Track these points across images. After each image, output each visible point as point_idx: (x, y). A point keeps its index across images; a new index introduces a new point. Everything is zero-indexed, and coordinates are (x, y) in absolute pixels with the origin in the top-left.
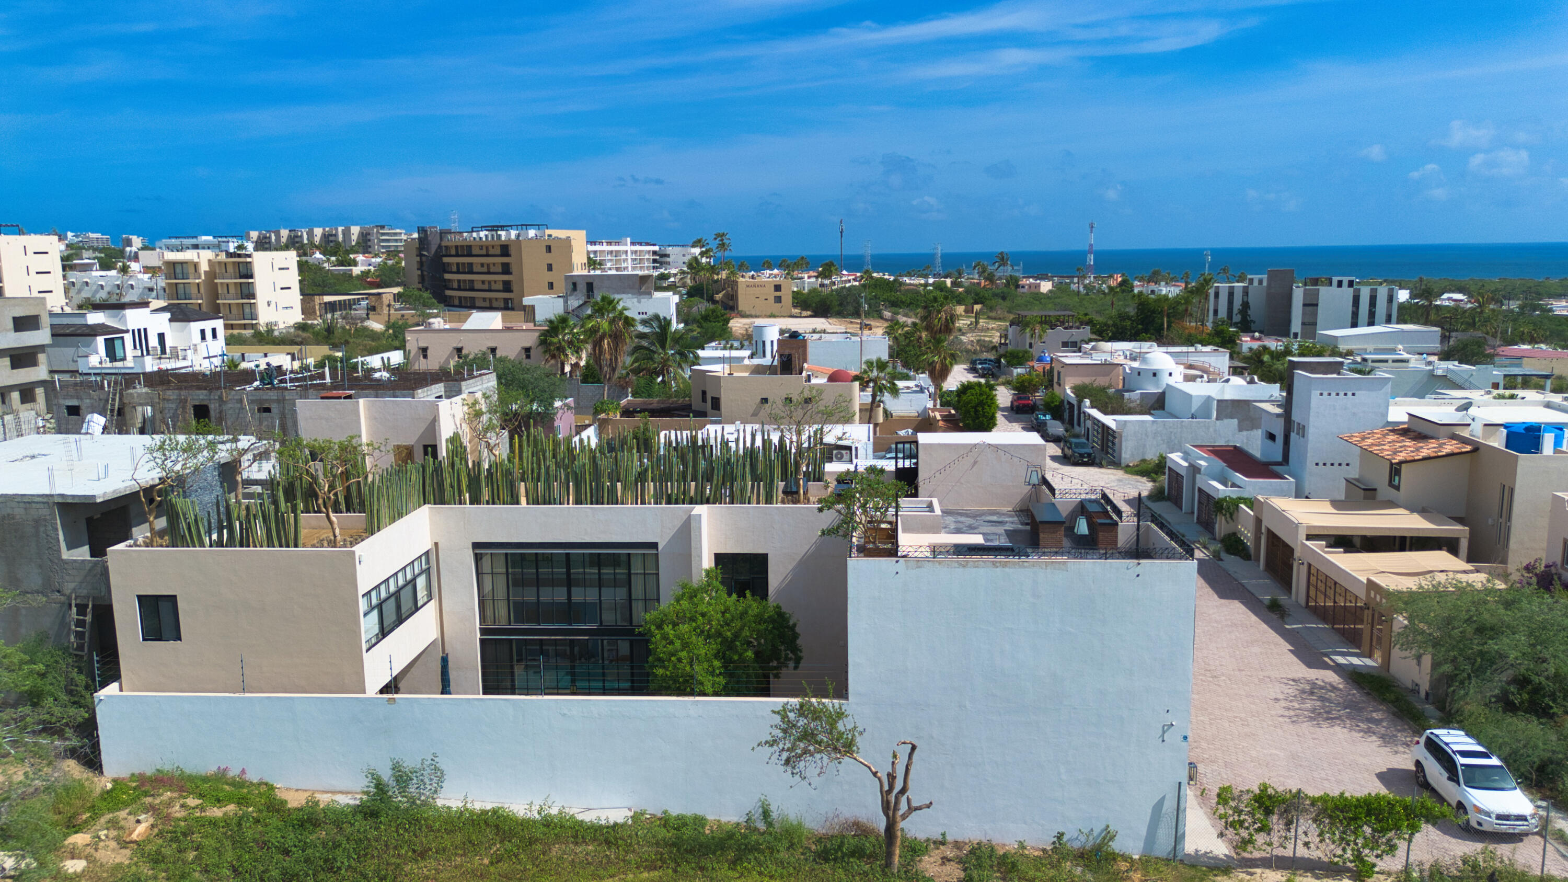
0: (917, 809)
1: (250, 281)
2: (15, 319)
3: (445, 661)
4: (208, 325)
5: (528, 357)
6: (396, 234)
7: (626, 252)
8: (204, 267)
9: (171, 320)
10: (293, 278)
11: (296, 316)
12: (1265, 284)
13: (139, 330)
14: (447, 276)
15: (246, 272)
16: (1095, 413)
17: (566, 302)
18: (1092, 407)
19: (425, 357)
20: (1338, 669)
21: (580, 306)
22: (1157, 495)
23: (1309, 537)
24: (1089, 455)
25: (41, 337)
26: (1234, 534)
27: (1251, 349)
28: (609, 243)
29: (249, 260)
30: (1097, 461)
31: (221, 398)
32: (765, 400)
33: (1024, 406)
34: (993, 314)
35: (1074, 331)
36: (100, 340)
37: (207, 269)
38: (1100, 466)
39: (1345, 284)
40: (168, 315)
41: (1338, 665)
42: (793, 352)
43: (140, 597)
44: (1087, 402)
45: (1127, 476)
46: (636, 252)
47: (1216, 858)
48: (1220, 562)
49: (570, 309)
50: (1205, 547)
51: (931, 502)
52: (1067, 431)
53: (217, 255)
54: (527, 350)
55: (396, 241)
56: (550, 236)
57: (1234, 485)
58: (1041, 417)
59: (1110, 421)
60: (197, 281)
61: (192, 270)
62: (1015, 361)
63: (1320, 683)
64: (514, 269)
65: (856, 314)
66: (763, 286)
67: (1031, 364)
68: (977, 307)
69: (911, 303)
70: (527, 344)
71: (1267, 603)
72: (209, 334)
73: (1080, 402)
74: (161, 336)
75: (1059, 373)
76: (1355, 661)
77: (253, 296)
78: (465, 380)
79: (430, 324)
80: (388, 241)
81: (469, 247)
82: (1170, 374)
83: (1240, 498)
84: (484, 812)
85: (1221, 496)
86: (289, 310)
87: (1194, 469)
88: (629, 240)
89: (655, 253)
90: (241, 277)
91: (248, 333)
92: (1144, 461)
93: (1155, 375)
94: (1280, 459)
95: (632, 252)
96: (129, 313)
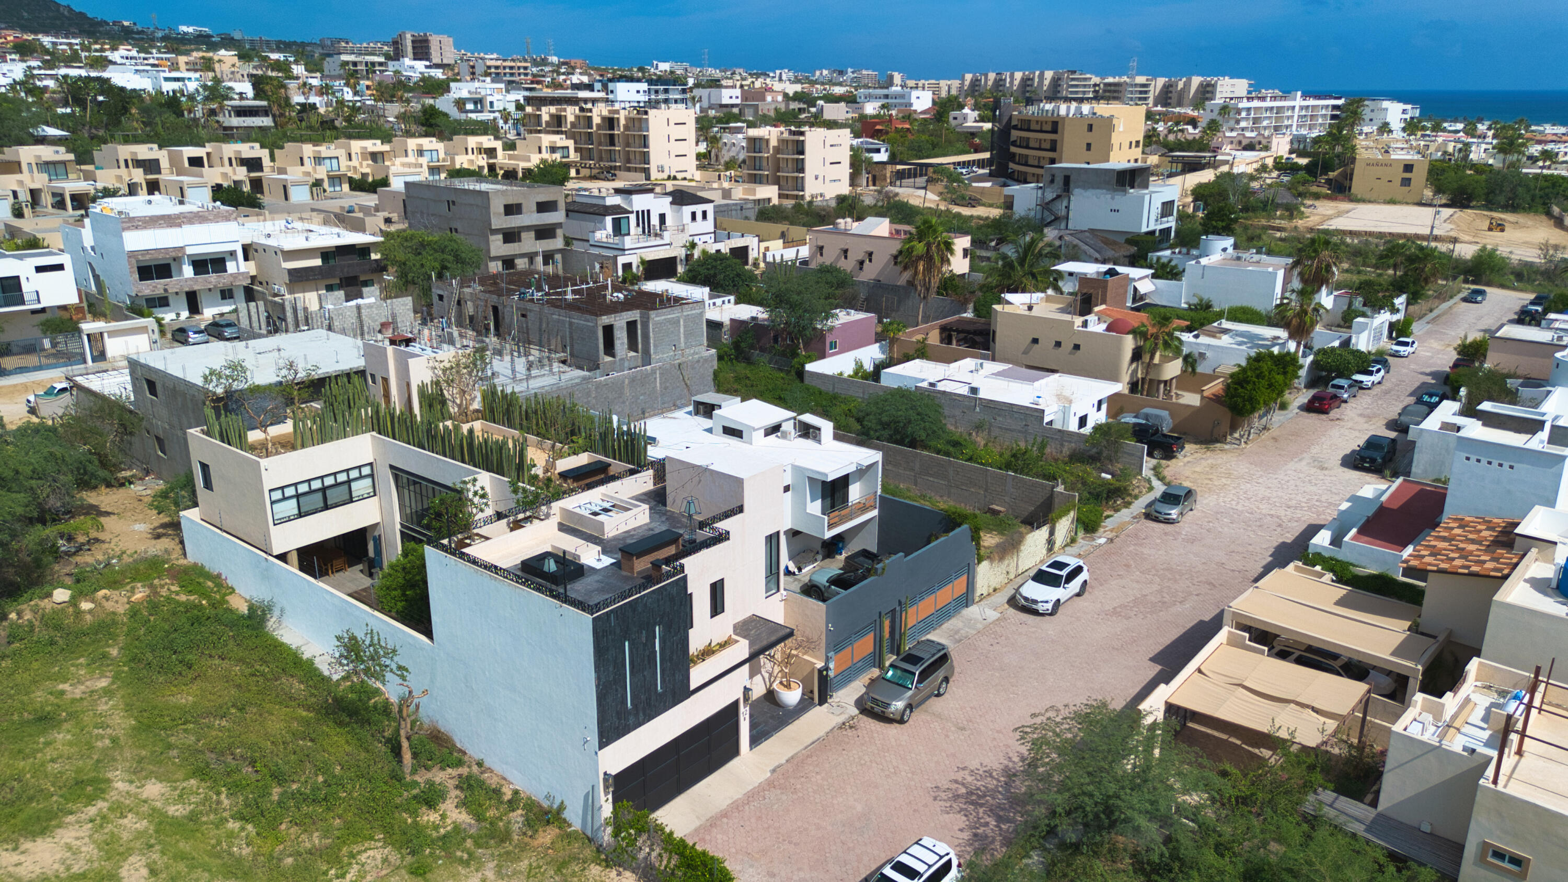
1: (802, 156)
2: (539, 204)
3: (376, 538)
6: (1085, 79)
7: (1294, 107)
8: (773, 143)
9: (671, 203)
11: (842, 188)
13: (643, 211)
14: (1012, 149)
15: (801, 149)
19: (822, 254)
25: (557, 217)
29: (802, 138)
31: (503, 303)
36: (609, 220)
37: (775, 144)
42: (1093, 291)
43: (199, 462)
44: (1463, 392)
46: (1308, 107)
53: (782, 132)
54: (895, 258)
56: (1094, 114)
60: (767, 155)
64: (1059, 144)
66: (1389, 164)
72: (699, 216)
74: (662, 217)
77: (802, 170)
81: (1029, 122)
86: (837, 183)
88: (1299, 93)
89: (1335, 107)
90: (796, 153)
91: (789, 203)
95: (1301, 108)
96: (636, 198)
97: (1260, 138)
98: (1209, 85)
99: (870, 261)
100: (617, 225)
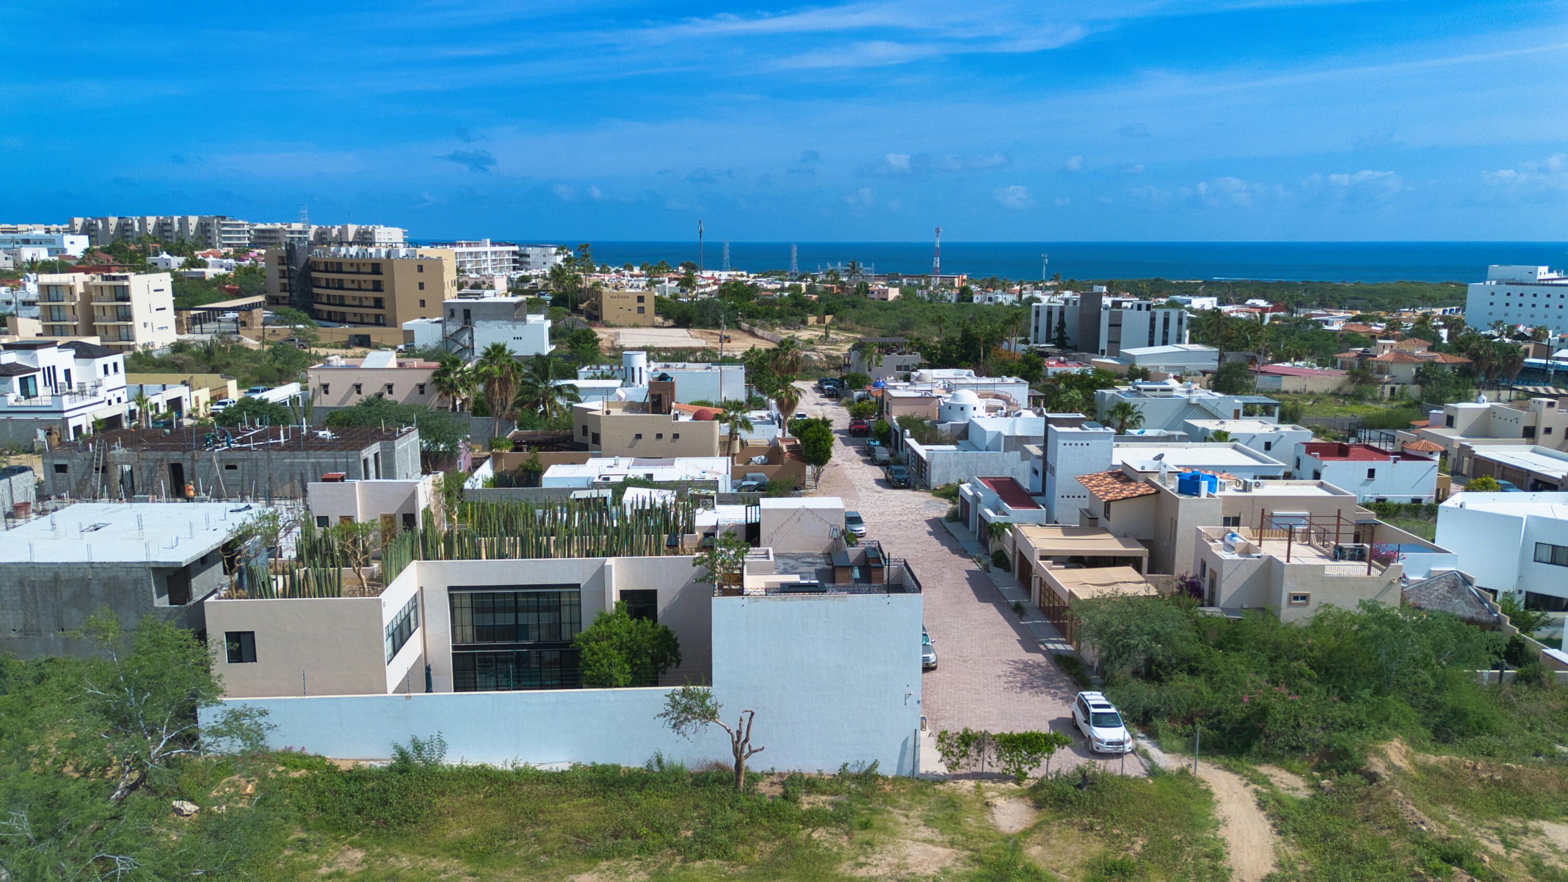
0: (756, 751)
1: (128, 303)
3: (428, 669)
4: (109, 360)
5: (422, 392)
6: (238, 225)
7: (486, 253)
8: (79, 289)
9: (75, 357)
10: (167, 299)
11: (171, 336)
12: (1078, 304)
13: (49, 368)
14: (316, 290)
15: (123, 295)
16: (912, 442)
17: (444, 327)
18: (911, 437)
19: (326, 392)
20: (1048, 653)
21: (457, 332)
22: (953, 517)
23: (1043, 558)
24: (906, 480)
26: (1001, 551)
27: (1055, 373)
28: (469, 245)
29: (126, 283)
30: (912, 484)
31: (193, 457)
32: (639, 436)
33: (860, 430)
34: (842, 325)
35: (907, 356)
36: (16, 380)
37: (82, 290)
38: (914, 489)
39: (1144, 307)
40: (73, 352)
41: (1049, 650)
42: (662, 392)
43: (227, 633)
44: (908, 432)
45: (934, 498)
46: (496, 252)
47: (938, 775)
48: (988, 574)
49: (448, 333)
50: (980, 561)
51: (768, 551)
52: (891, 455)
53: (93, 279)
54: (421, 387)
55: (239, 232)
56: (421, 256)
57: (1004, 514)
58: (872, 443)
59: (922, 450)
60: (73, 304)
61: (67, 293)
62: (855, 385)
63: (1031, 662)
64: (386, 286)
65: (717, 326)
66: (627, 296)
67: (868, 388)
68: (828, 318)
69: (767, 314)
70: (421, 382)
71: (1013, 605)
72: (111, 369)
73: (903, 431)
74: (67, 372)
75: (888, 404)
76: (1060, 647)
77: (129, 318)
78: (397, 438)
79: (328, 361)
80: (229, 232)
81: (340, 264)
82: (975, 409)
83: (1006, 524)
84: (474, 768)
85: (992, 522)
86: (165, 330)
87: (977, 499)
88: (488, 240)
89: (514, 253)
90: (117, 300)
92: (948, 485)
93: (962, 409)
94: (1040, 491)
95: (492, 253)
96: (40, 353)
97: (484, 279)
98: (366, 232)
99: (391, 392)
100: (24, 383)
